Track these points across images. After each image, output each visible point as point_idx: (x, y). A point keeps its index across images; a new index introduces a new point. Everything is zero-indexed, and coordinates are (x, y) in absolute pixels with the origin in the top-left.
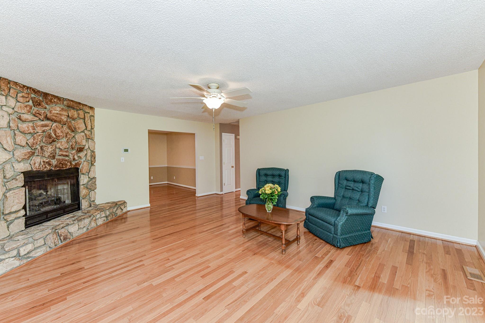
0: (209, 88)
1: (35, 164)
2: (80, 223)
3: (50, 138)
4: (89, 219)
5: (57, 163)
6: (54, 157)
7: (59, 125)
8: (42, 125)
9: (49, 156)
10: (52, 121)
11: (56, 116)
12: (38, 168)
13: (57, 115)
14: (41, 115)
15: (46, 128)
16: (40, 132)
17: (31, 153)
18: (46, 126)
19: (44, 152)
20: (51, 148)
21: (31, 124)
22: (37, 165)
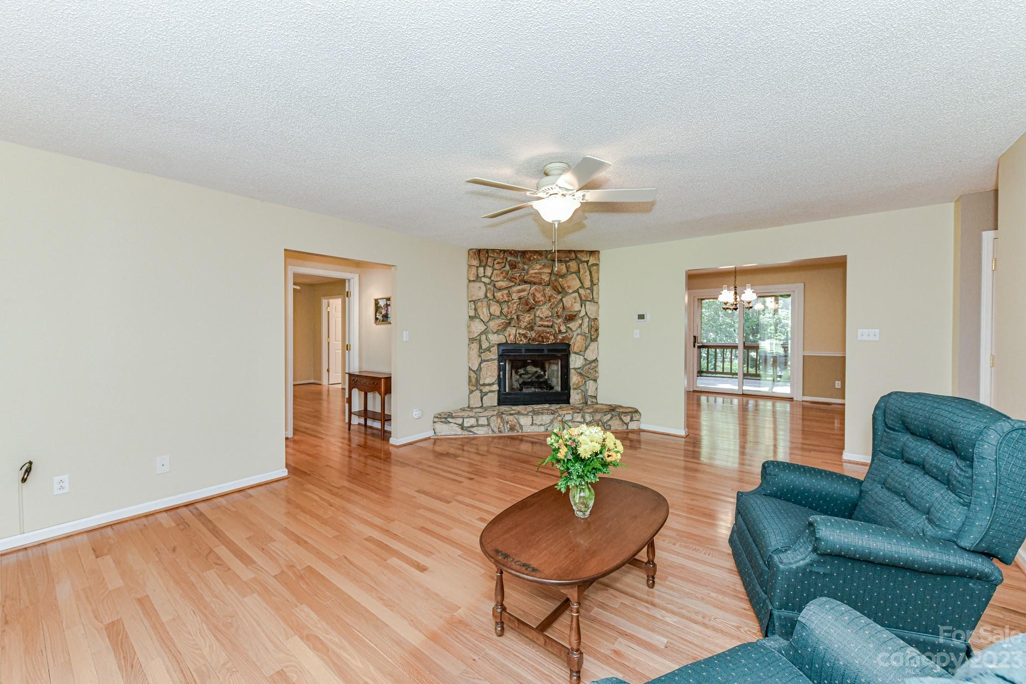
0: (546, 174)
1: (510, 335)
2: (535, 417)
3: (528, 305)
4: (552, 417)
5: (535, 336)
6: (532, 329)
7: (539, 288)
8: (519, 290)
9: (525, 328)
10: (530, 283)
11: (534, 277)
12: (512, 340)
13: (536, 275)
14: (516, 279)
15: (523, 293)
16: (516, 298)
17: (505, 324)
18: (523, 290)
19: (520, 321)
20: (529, 317)
21: (506, 291)
22: (512, 337)
